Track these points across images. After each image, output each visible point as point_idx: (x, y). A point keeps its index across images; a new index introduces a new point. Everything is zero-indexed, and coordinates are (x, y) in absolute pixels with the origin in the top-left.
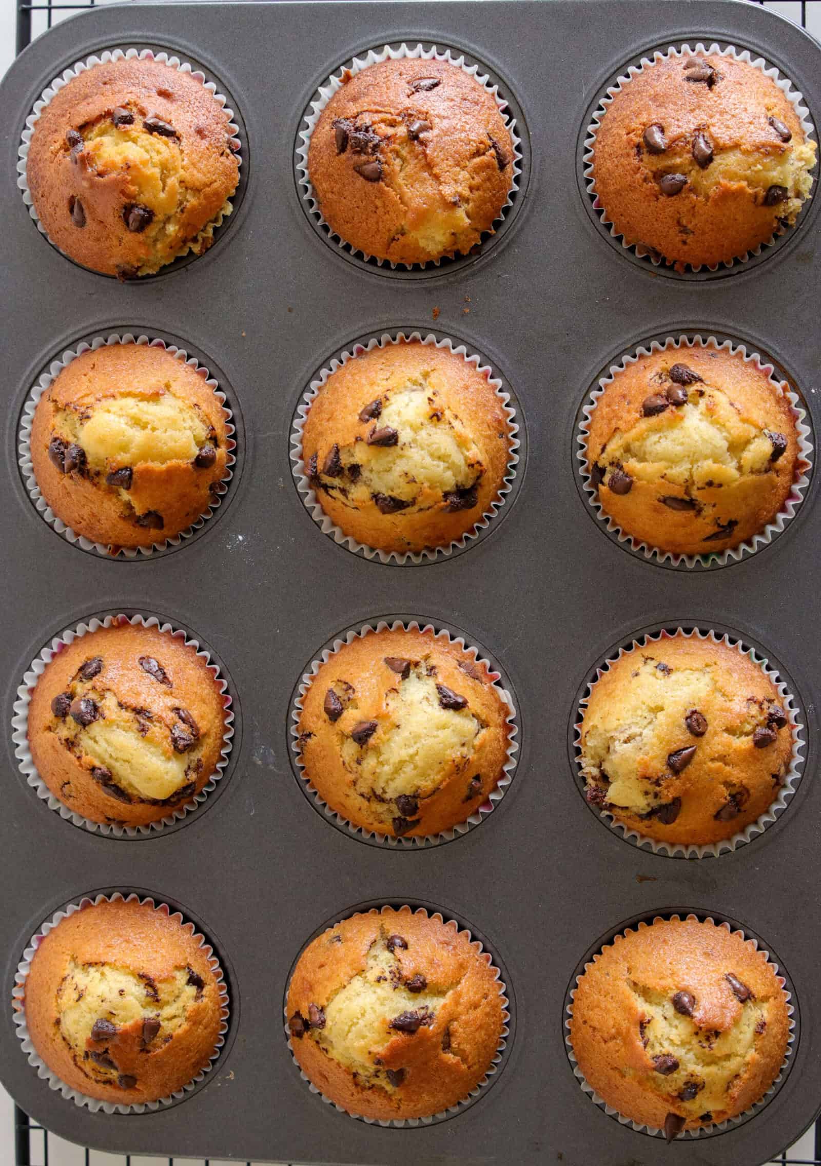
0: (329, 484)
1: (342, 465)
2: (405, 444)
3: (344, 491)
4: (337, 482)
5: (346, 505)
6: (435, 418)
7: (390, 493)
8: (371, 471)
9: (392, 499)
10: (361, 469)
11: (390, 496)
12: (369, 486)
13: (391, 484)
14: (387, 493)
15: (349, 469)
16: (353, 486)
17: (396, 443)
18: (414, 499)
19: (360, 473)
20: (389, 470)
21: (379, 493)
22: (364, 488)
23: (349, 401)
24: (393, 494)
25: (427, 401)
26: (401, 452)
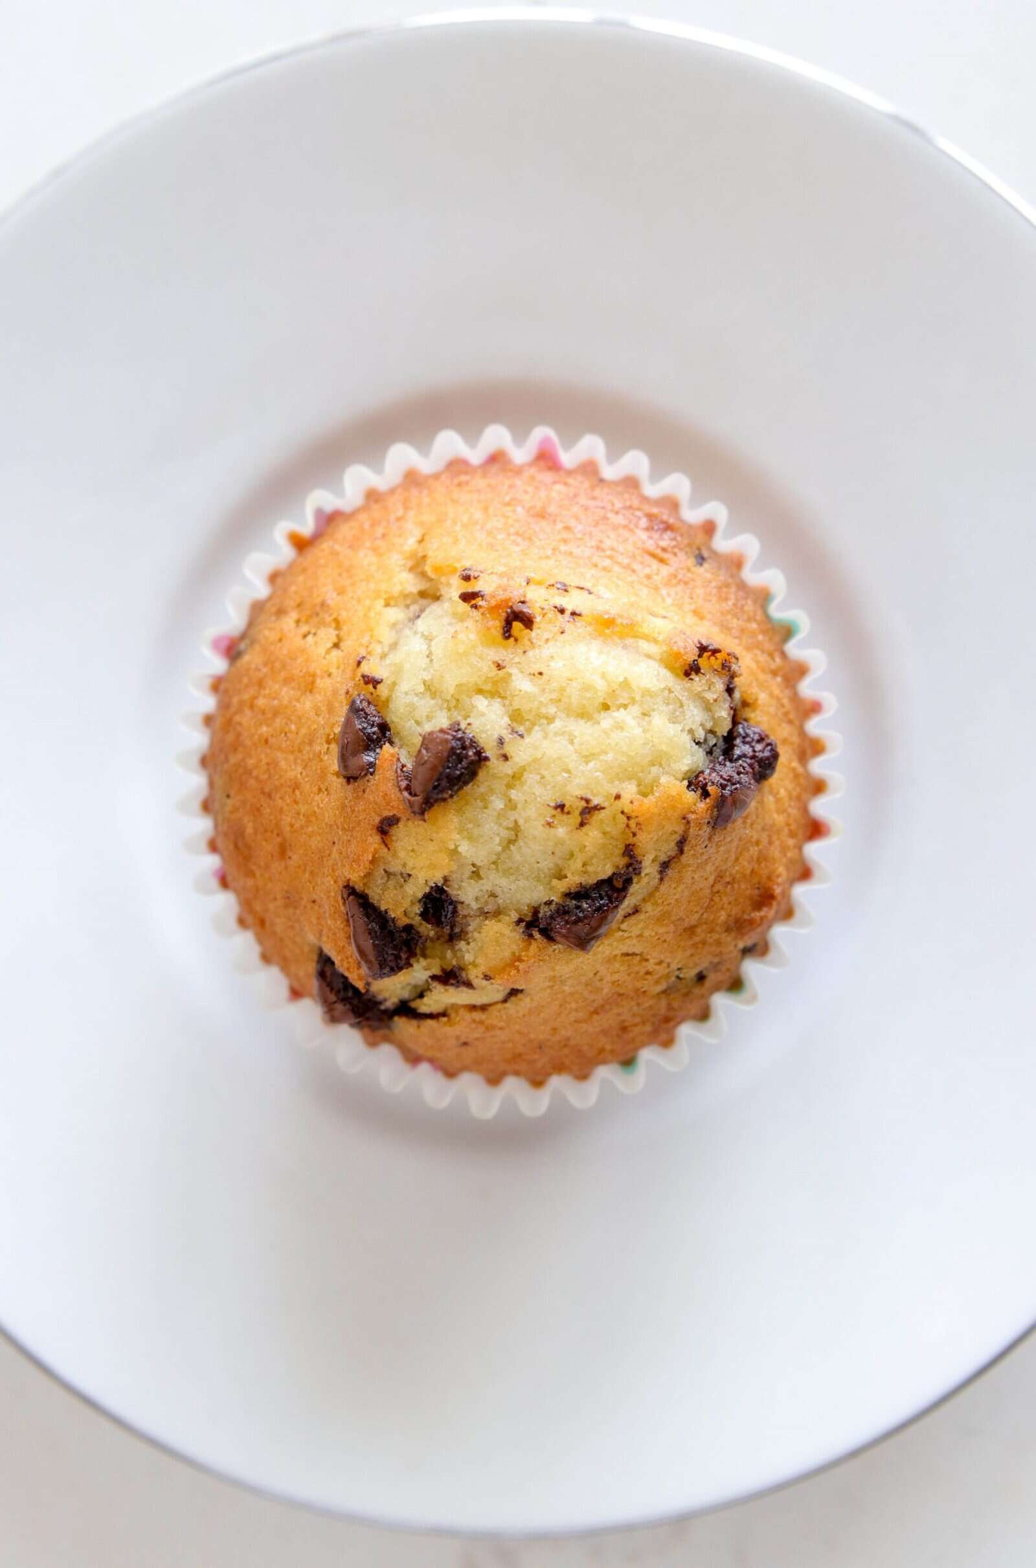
0: (406, 994)
1: (403, 921)
2: (501, 742)
3: (450, 977)
4: (419, 972)
5: (484, 1008)
6: (517, 626)
7: (562, 886)
8: (476, 874)
9: (580, 894)
10: (452, 892)
11: (568, 895)
12: (497, 913)
13: (547, 864)
14: (554, 892)
15: (424, 915)
16: (462, 945)
17: (481, 759)
18: (629, 851)
19: (454, 904)
20: (515, 834)
21: (536, 911)
22: (492, 928)
23: (291, 770)
24: (574, 880)
25: (464, 607)
26: (507, 769)
